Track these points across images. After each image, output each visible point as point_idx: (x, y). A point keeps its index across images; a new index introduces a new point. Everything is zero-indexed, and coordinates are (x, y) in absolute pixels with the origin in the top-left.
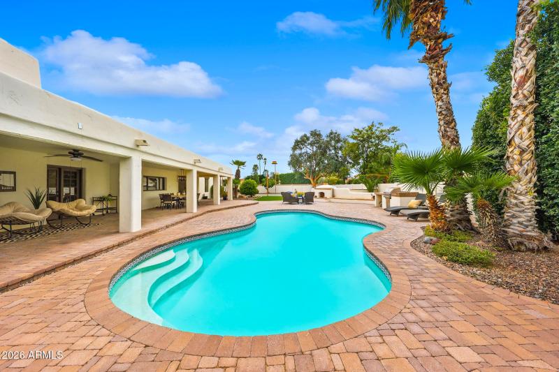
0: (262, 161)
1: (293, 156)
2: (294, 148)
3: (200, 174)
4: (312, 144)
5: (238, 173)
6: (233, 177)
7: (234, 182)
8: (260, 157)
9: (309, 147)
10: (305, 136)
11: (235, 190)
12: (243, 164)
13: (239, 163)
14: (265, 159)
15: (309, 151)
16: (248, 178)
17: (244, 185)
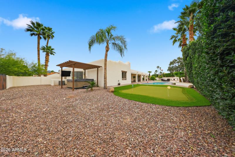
0: (159, 69)
1: (169, 68)
2: (170, 65)
3: (143, 75)
4: (178, 62)
5: (149, 74)
6: (148, 75)
7: (149, 77)
8: (158, 67)
9: (177, 63)
10: (175, 60)
11: (149, 78)
12: (151, 72)
13: (150, 72)
14: (160, 68)
15: (177, 65)
16: (153, 75)
17: (151, 77)
